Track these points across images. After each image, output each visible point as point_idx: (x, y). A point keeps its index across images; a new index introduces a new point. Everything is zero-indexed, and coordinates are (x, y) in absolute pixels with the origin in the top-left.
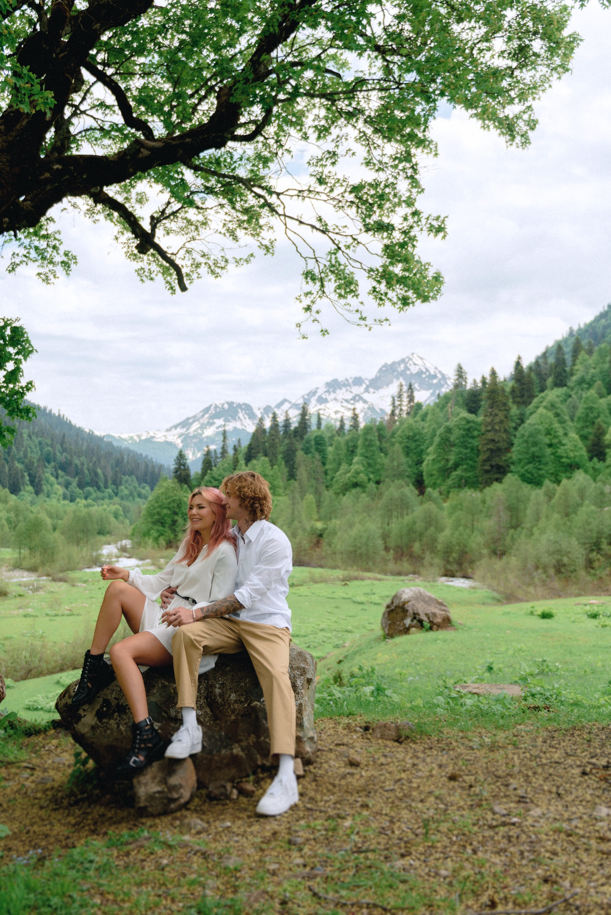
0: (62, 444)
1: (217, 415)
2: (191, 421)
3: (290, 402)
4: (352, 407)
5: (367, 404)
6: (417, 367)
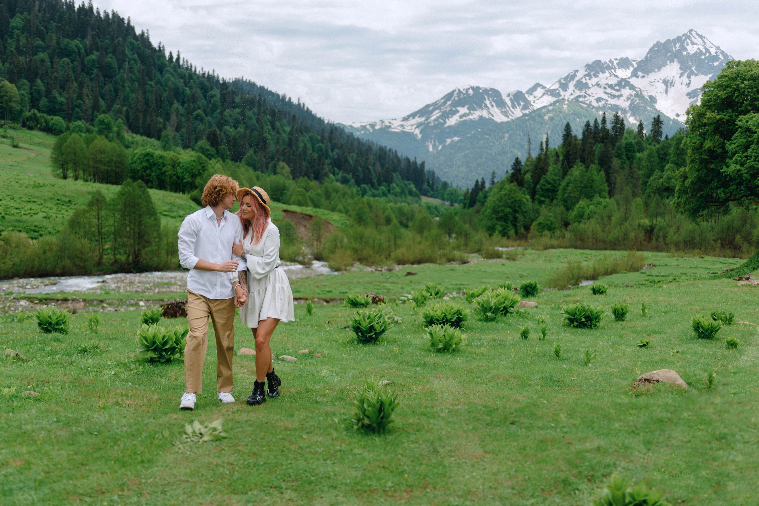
3: (544, 87)
4: (617, 94)
5: (635, 90)
6: (696, 47)
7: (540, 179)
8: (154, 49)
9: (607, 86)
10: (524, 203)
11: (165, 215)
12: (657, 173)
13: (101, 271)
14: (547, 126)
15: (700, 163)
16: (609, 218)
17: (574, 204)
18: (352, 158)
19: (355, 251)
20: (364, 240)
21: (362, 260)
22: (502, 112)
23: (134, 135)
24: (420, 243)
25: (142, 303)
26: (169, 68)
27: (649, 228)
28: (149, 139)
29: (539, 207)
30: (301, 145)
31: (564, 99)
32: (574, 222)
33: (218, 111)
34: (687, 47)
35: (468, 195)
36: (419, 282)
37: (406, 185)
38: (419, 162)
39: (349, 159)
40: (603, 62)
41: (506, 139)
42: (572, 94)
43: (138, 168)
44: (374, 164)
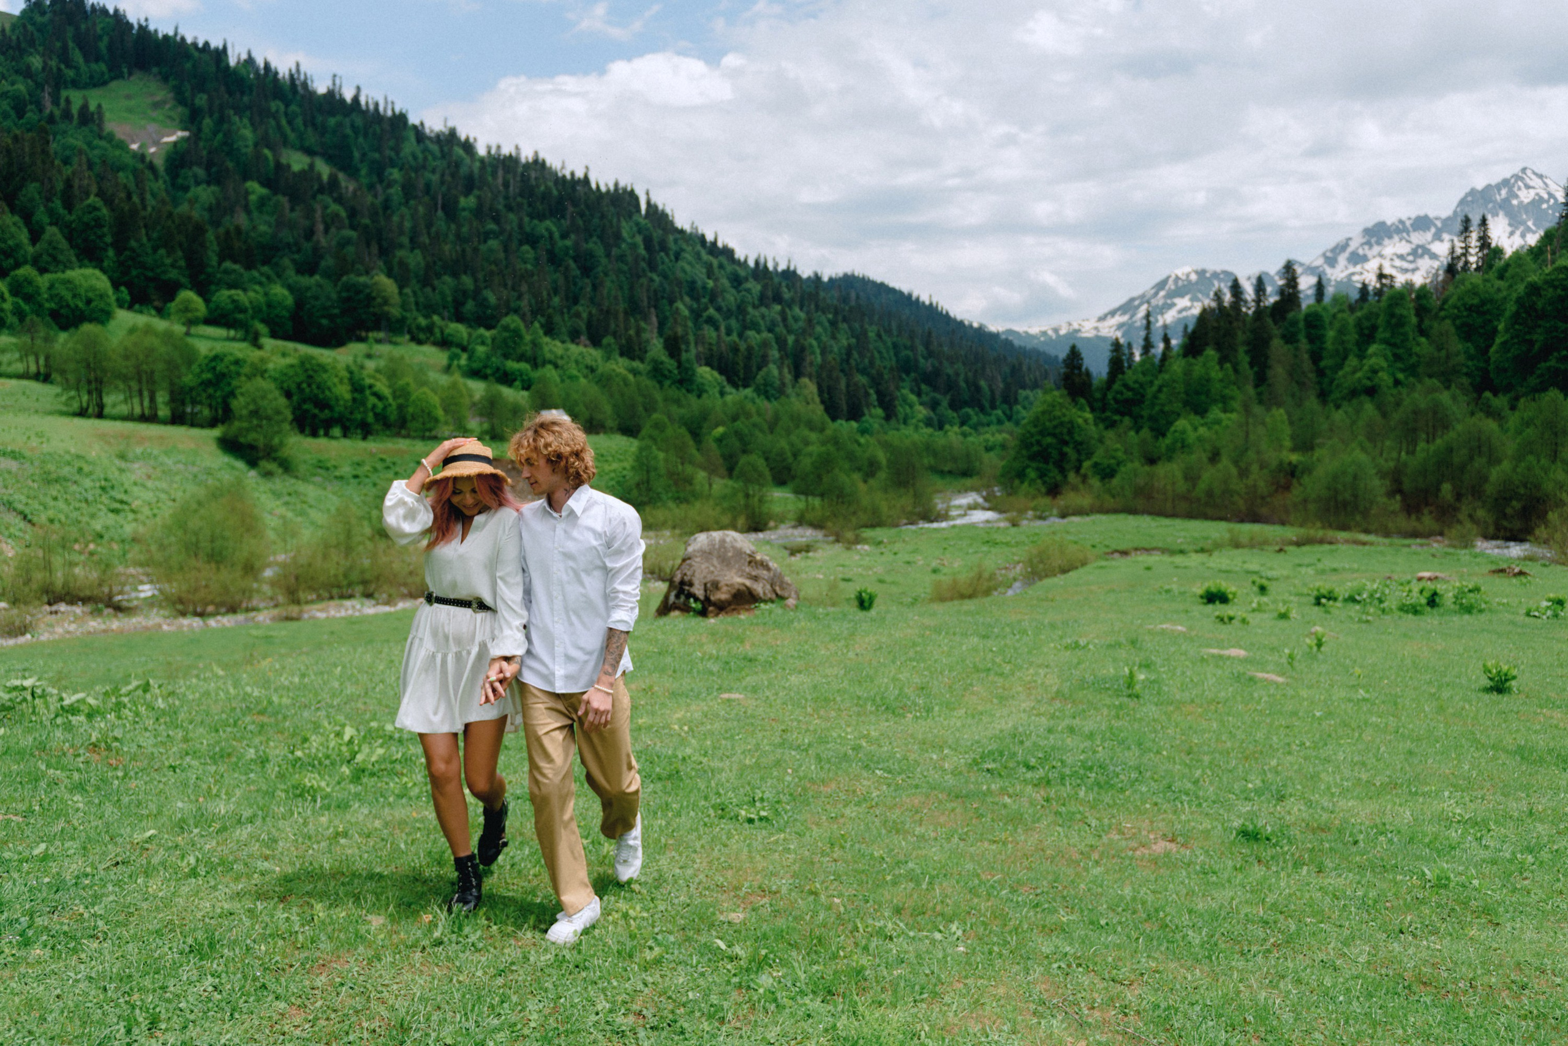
0: (927, 345)
1: (1179, 292)
2: (1136, 303)
4: (1411, 266)
5: (1439, 260)
6: (1532, 192)
9: (1394, 257)
10: (1079, 427)
17: (1170, 425)
27: (1288, 469)
31: (1329, 279)
34: (1519, 193)
40: (1389, 223)
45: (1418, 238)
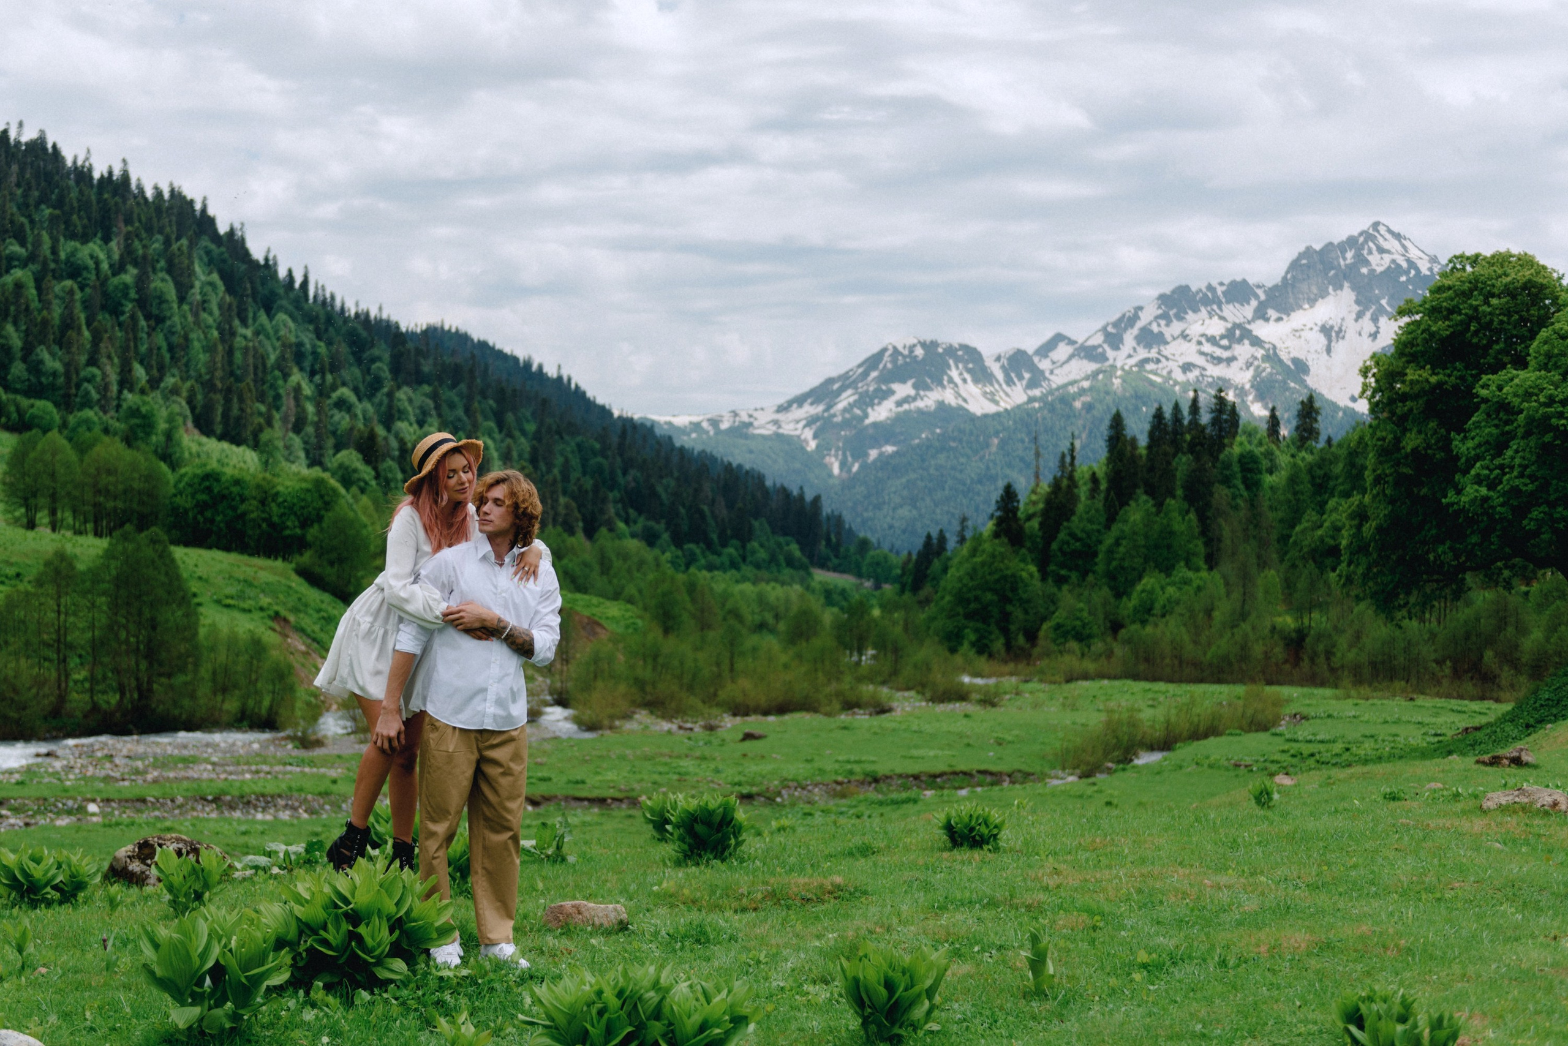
1: (899, 374)
2: (836, 386)
3: (1071, 342)
4: (1225, 354)
5: (1263, 347)
6: (1387, 258)
7: (1058, 531)
8: (254, 264)
9: (1203, 340)
10: (1022, 580)
11: (228, 606)
12: (1310, 516)
13: (60, 729)
14: (1080, 422)
15: (1397, 484)
16: (1209, 612)
17: (1132, 583)
18: (665, 488)
19: (640, 684)
20: (660, 660)
21: (656, 705)
22: (985, 394)
23: (204, 439)
24: (786, 666)
25: (92, 808)
26: (284, 302)
27: (1294, 635)
28: (234, 448)
29: (1055, 590)
30: (559, 460)
31: (1114, 367)
32: (1134, 622)
33: (385, 390)
34: (1370, 258)
35: (911, 566)
36: (763, 757)
37: (779, 545)
38: (809, 497)
39: (660, 489)
40: (1194, 289)
41: (994, 449)
42: (1130, 356)
43: (188, 506)
44: (713, 501)
45: (1237, 313)
